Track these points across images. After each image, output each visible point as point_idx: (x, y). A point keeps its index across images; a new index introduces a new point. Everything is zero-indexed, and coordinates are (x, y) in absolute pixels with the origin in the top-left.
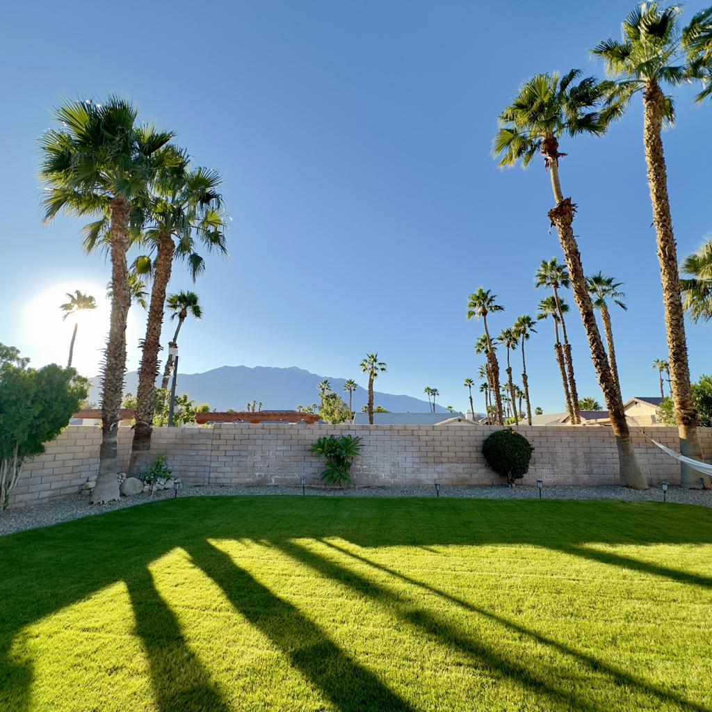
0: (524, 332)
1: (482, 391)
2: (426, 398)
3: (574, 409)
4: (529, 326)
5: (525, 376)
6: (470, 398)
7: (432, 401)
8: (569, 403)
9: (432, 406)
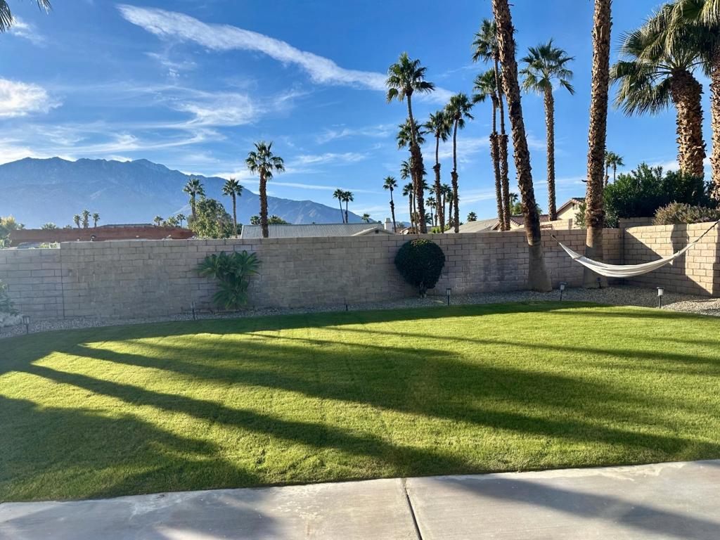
0: (457, 117)
1: (405, 194)
2: (335, 204)
3: (504, 213)
4: (465, 110)
5: (455, 175)
6: (392, 203)
7: (344, 208)
8: (500, 206)
9: (344, 215)
